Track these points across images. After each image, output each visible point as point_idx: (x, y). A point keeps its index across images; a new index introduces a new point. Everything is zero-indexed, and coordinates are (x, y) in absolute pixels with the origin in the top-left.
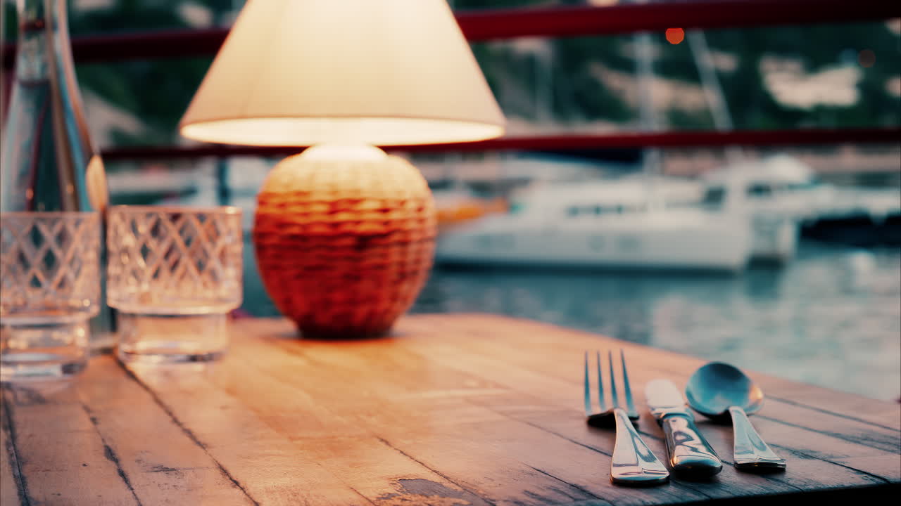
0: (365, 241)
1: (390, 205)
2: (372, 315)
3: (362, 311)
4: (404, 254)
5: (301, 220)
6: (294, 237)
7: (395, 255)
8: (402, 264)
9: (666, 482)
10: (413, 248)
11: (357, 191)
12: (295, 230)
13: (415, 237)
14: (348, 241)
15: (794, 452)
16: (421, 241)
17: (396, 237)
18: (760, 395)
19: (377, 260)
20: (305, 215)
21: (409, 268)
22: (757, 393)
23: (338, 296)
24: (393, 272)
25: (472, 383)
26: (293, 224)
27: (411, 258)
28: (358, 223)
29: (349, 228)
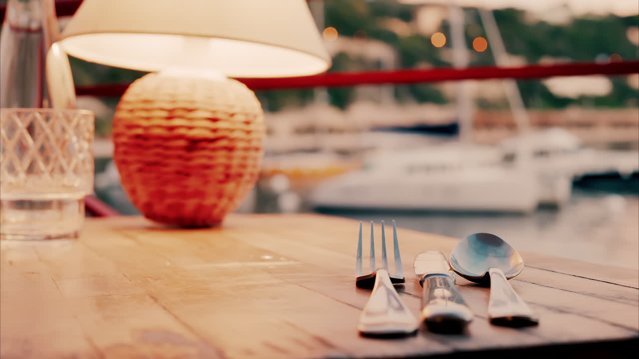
0: (194, 144)
1: (218, 116)
2: (200, 207)
3: (191, 204)
4: (230, 158)
5: (144, 123)
6: (138, 136)
7: (221, 158)
8: (228, 167)
9: (414, 334)
10: (238, 154)
11: (192, 102)
12: (139, 131)
13: (240, 145)
14: (182, 143)
15: (550, 308)
16: (246, 149)
17: (223, 143)
18: (520, 260)
19: (204, 161)
20: (148, 119)
21: (234, 171)
22: (517, 259)
23: (171, 189)
24: (218, 172)
25: (267, 257)
26: (138, 126)
27: (235, 162)
28: (190, 128)
29: (182, 131)
